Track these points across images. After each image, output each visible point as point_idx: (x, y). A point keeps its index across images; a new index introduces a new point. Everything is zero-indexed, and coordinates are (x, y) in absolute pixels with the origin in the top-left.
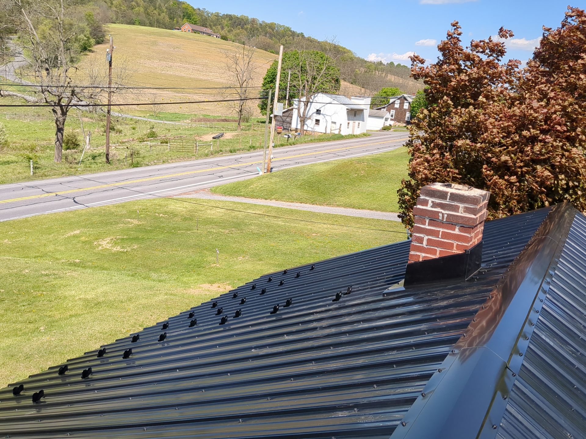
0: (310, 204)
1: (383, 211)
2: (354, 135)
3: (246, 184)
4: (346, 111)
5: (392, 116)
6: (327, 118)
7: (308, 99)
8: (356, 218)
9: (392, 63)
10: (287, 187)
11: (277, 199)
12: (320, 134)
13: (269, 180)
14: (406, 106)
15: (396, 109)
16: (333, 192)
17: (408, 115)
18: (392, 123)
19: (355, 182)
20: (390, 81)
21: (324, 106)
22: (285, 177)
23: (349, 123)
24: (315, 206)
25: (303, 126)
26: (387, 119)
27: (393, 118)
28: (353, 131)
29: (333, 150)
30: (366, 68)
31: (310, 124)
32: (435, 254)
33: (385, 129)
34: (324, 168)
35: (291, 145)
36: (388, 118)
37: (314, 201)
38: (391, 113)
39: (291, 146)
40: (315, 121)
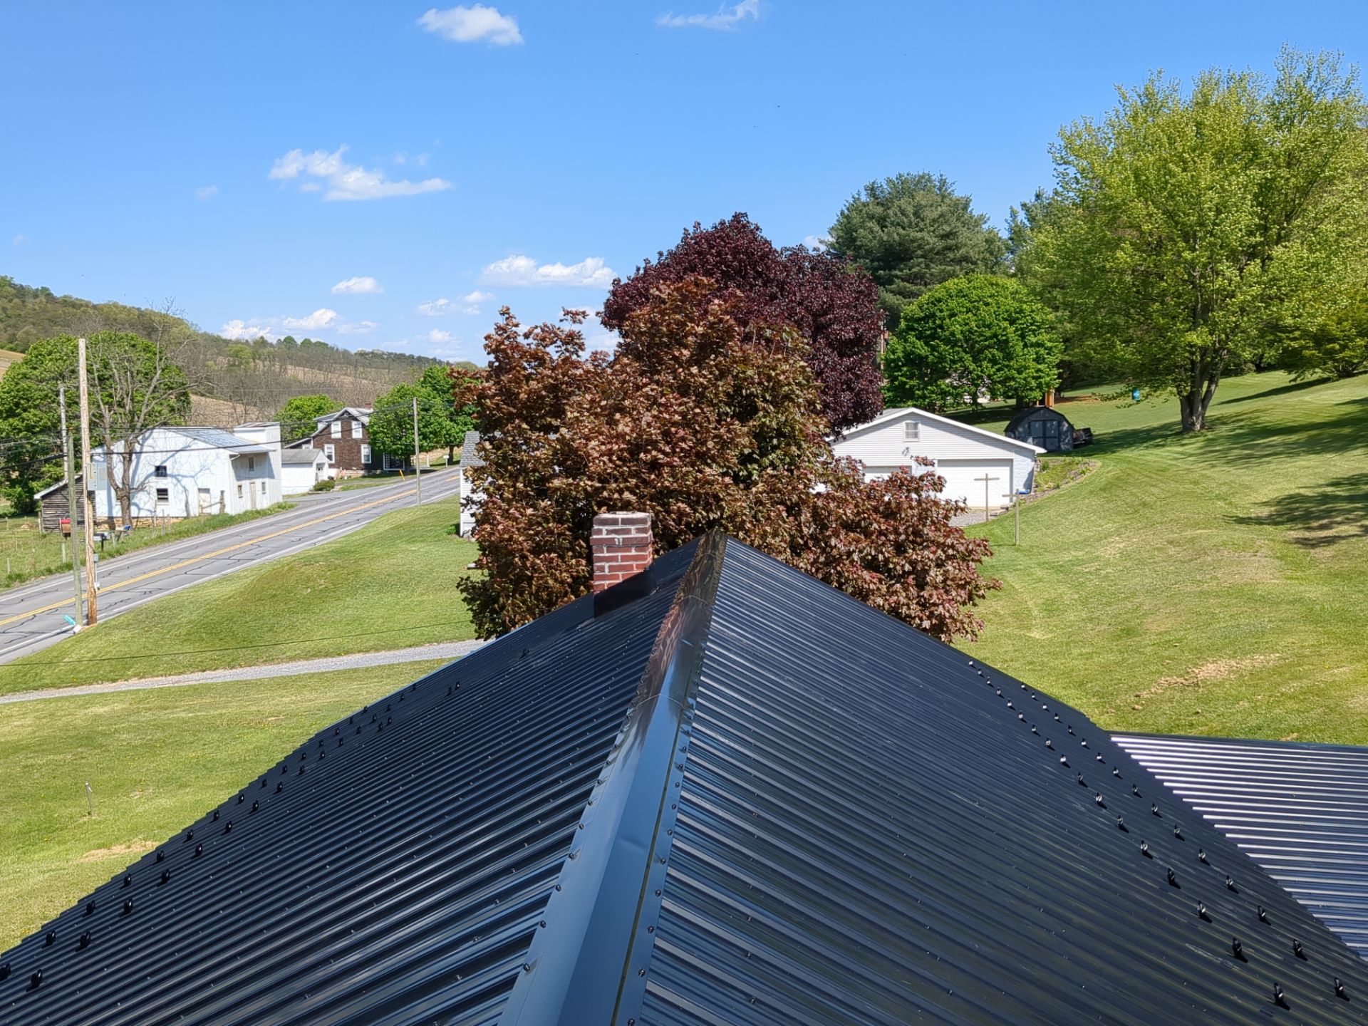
0: (225, 668)
1: (390, 649)
2: (258, 512)
3: (49, 660)
4: (228, 462)
5: (330, 457)
6: (185, 481)
7: (129, 445)
8: (345, 672)
9: (289, 340)
10: (156, 644)
11: (140, 676)
12: (175, 520)
13: (105, 639)
14: (357, 433)
15: (336, 441)
16: (270, 634)
17: (365, 450)
18: (333, 472)
19: (310, 604)
20: (296, 380)
21: (173, 456)
22: (143, 625)
23: (240, 487)
24: (239, 670)
25: (126, 508)
26: (320, 467)
27: (333, 462)
28: (254, 503)
29: (219, 552)
30: (230, 356)
31: (145, 503)
32: (618, 578)
33: (321, 487)
34: (227, 590)
35: (113, 557)
36: (323, 464)
37: (233, 660)
38: (326, 450)
39: (112, 560)
40: (155, 494)
